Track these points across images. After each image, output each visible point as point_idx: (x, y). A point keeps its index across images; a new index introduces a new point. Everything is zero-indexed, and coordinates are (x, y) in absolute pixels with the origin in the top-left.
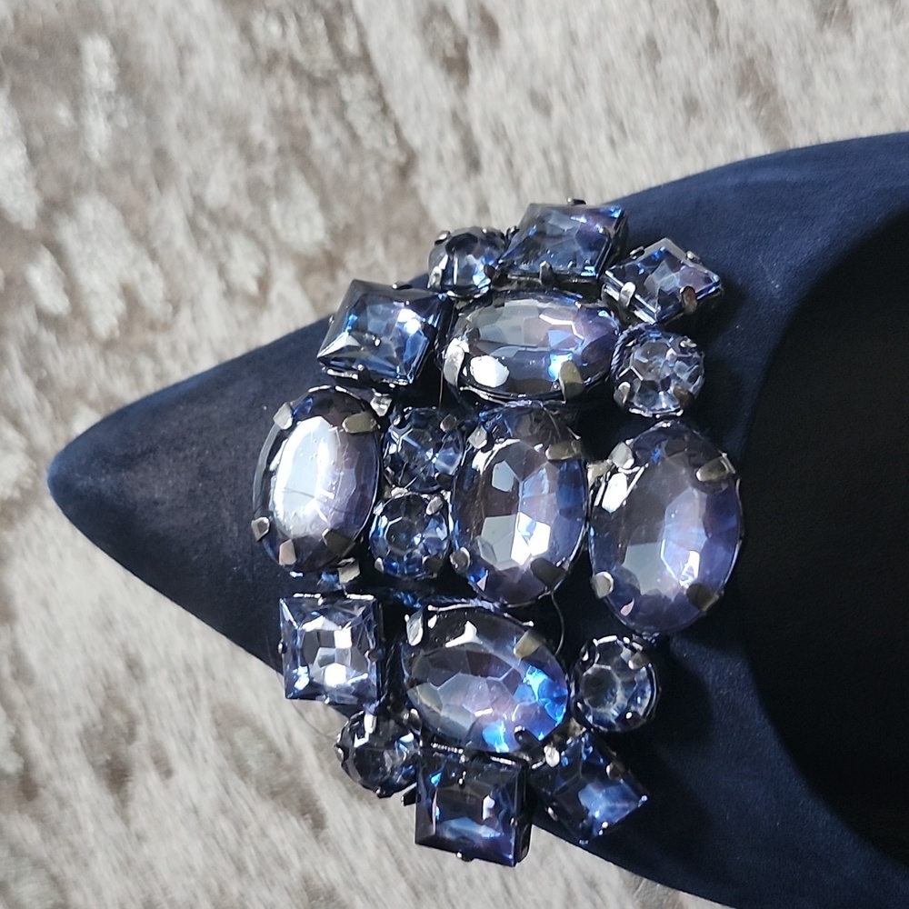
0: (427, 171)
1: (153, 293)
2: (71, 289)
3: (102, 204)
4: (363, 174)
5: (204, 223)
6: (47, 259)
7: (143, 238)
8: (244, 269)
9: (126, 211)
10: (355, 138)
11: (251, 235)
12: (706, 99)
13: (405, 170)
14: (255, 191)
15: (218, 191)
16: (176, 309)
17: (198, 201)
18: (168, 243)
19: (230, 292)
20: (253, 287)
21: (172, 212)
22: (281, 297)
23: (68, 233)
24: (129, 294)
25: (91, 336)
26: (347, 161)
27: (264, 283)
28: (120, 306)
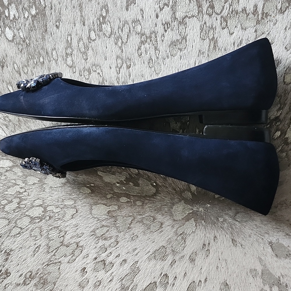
0: (47, 8)
1: (17, 15)
2: (9, 14)
3: (14, 5)
4: (40, 7)
5: (23, 9)
6: (7, 10)
7: (17, 9)
8: (26, 15)
9: (16, 6)
10: (41, 3)
11: (28, 11)
12: (75, 7)
13: (45, 8)
14: (29, 6)
15: (26, 6)
16: (19, 18)
17: (24, 6)
18: (19, 11)
19: (24, 17)
20: (27, 17)
21: (21, 7)
22: (29, 19)
23: (10, 7)
24: (14, 15)
25: (10, 19)
26: (39, 5)
27: (28, 17)
28: (13, 16)
